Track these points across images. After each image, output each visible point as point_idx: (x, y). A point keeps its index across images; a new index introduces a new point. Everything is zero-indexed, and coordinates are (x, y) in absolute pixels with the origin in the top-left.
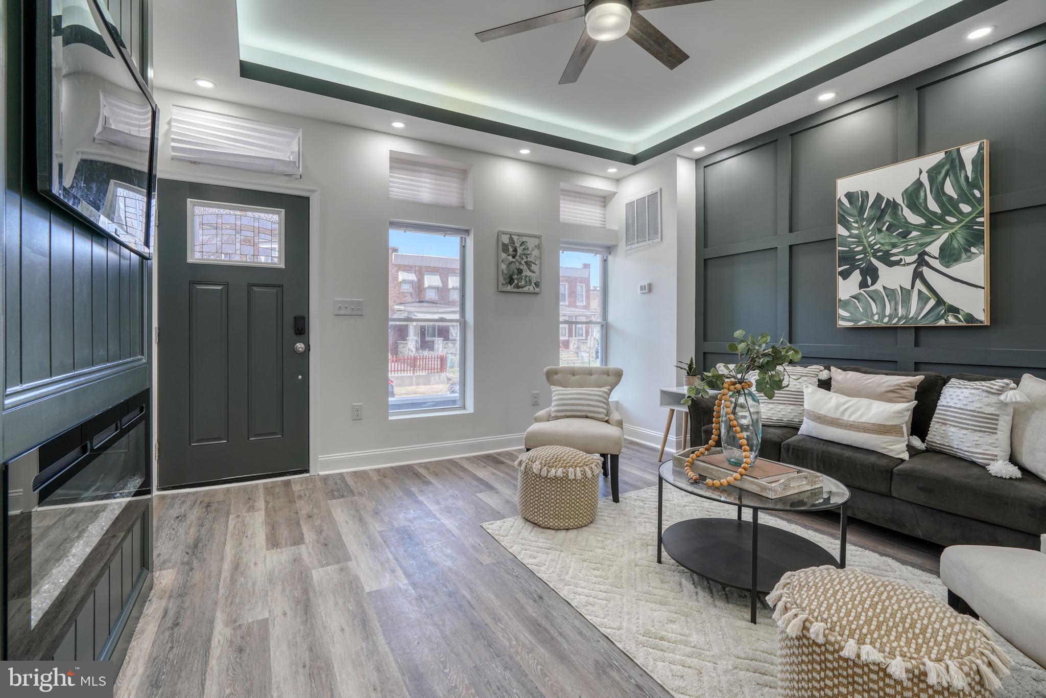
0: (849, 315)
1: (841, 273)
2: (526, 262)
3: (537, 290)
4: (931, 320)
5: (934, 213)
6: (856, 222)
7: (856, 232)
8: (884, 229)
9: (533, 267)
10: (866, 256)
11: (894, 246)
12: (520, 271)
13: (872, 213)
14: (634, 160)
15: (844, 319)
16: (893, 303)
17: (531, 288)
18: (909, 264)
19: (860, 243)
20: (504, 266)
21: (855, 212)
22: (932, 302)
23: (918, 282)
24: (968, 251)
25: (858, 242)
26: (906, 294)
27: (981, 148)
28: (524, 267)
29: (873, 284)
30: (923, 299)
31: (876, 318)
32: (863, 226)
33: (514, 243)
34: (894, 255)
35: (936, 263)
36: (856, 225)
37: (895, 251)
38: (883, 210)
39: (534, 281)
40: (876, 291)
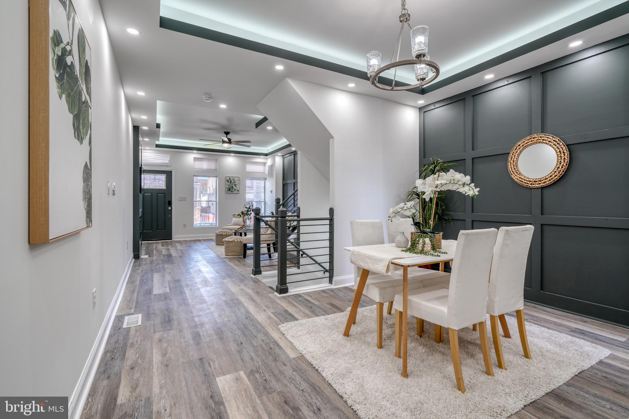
2: (235, 185)
3: (238, 192)
9: (237, 186)
12: (232, 187)
14: (266, 155)
17: (236, 192)
20: (227, 186)
28: (234, 186)
33: (230, 179)
39: (237, 190)
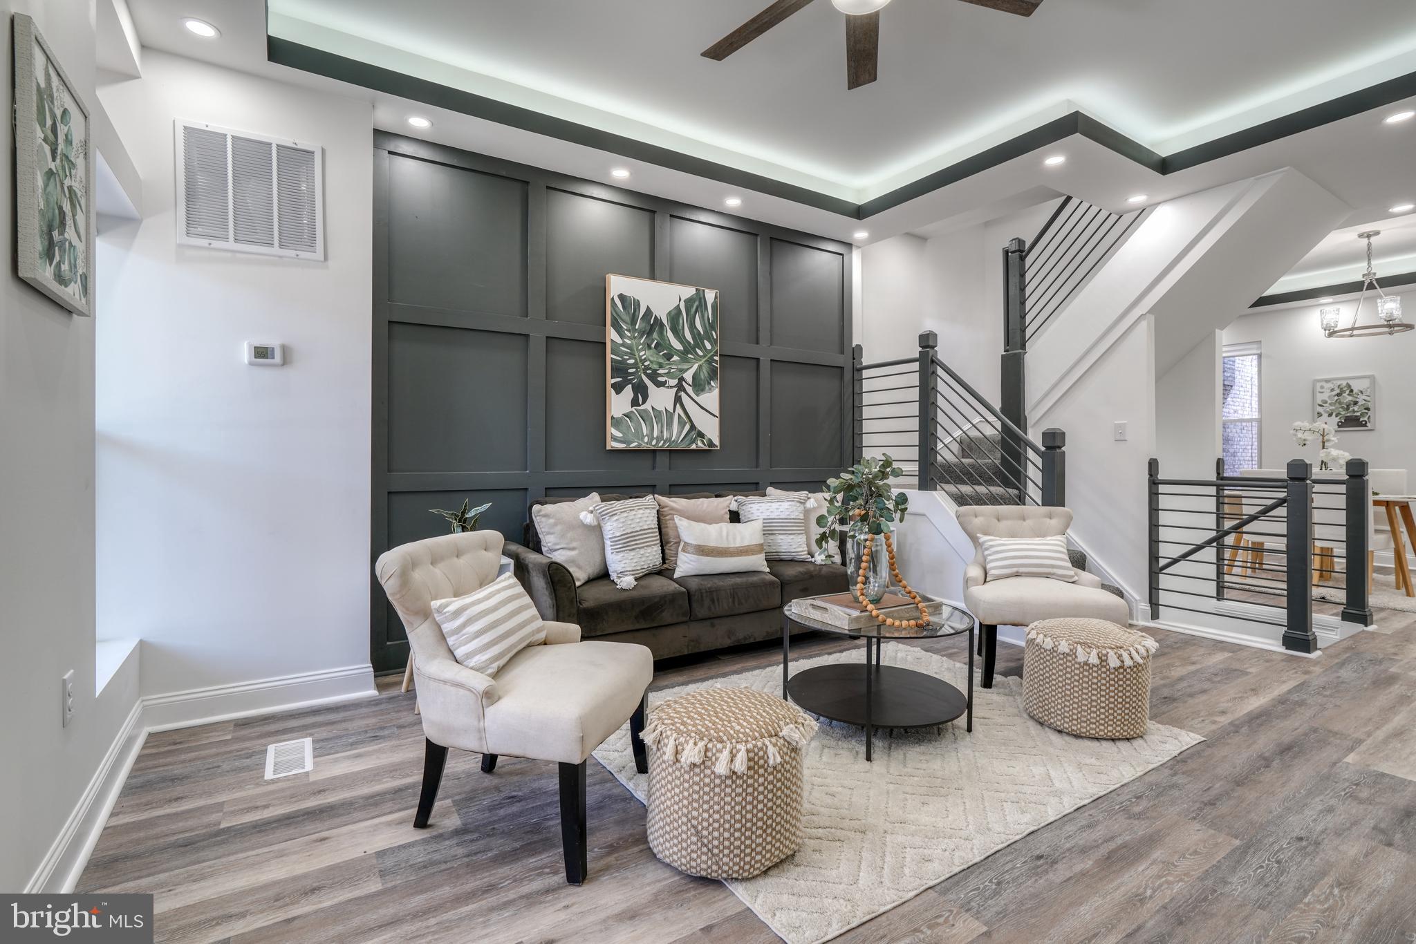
0: (621, 435)
1: (613, 386)
3: (83, 303)
4: (687, 443)
5: (689, 343)
6: (629, 331)
7: (629, 342)
8: (653, 346)
9: (79, 217)
10: (637, 372)
11: (661, 366)
12: (62, 219)
13: (644, 325)
15: (615, 439)
16: (659, 425)
18: (672, 387)
19: (632, 355)
21: (628, 319)
22: (687, 427)
23: (678, 405)
24: (710, 383)
25: (631, 354)
26: (670, 415)
27: (716, 298)
29: (644, 402)
30: (682, 424)
31: (646, 439)
32: (635, 338)
34: (661, 375)
35: (689, 390)
36: (628, 334)
37: (661, 371)
38: (652, 325)
40: (646, 411)
